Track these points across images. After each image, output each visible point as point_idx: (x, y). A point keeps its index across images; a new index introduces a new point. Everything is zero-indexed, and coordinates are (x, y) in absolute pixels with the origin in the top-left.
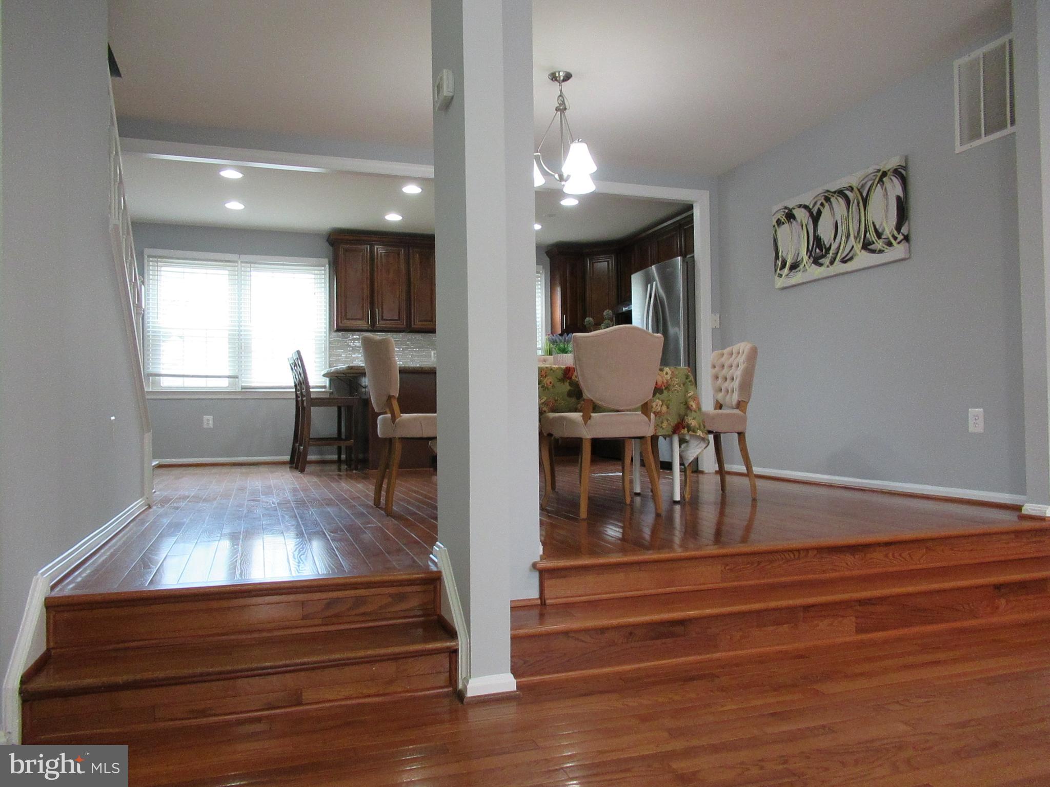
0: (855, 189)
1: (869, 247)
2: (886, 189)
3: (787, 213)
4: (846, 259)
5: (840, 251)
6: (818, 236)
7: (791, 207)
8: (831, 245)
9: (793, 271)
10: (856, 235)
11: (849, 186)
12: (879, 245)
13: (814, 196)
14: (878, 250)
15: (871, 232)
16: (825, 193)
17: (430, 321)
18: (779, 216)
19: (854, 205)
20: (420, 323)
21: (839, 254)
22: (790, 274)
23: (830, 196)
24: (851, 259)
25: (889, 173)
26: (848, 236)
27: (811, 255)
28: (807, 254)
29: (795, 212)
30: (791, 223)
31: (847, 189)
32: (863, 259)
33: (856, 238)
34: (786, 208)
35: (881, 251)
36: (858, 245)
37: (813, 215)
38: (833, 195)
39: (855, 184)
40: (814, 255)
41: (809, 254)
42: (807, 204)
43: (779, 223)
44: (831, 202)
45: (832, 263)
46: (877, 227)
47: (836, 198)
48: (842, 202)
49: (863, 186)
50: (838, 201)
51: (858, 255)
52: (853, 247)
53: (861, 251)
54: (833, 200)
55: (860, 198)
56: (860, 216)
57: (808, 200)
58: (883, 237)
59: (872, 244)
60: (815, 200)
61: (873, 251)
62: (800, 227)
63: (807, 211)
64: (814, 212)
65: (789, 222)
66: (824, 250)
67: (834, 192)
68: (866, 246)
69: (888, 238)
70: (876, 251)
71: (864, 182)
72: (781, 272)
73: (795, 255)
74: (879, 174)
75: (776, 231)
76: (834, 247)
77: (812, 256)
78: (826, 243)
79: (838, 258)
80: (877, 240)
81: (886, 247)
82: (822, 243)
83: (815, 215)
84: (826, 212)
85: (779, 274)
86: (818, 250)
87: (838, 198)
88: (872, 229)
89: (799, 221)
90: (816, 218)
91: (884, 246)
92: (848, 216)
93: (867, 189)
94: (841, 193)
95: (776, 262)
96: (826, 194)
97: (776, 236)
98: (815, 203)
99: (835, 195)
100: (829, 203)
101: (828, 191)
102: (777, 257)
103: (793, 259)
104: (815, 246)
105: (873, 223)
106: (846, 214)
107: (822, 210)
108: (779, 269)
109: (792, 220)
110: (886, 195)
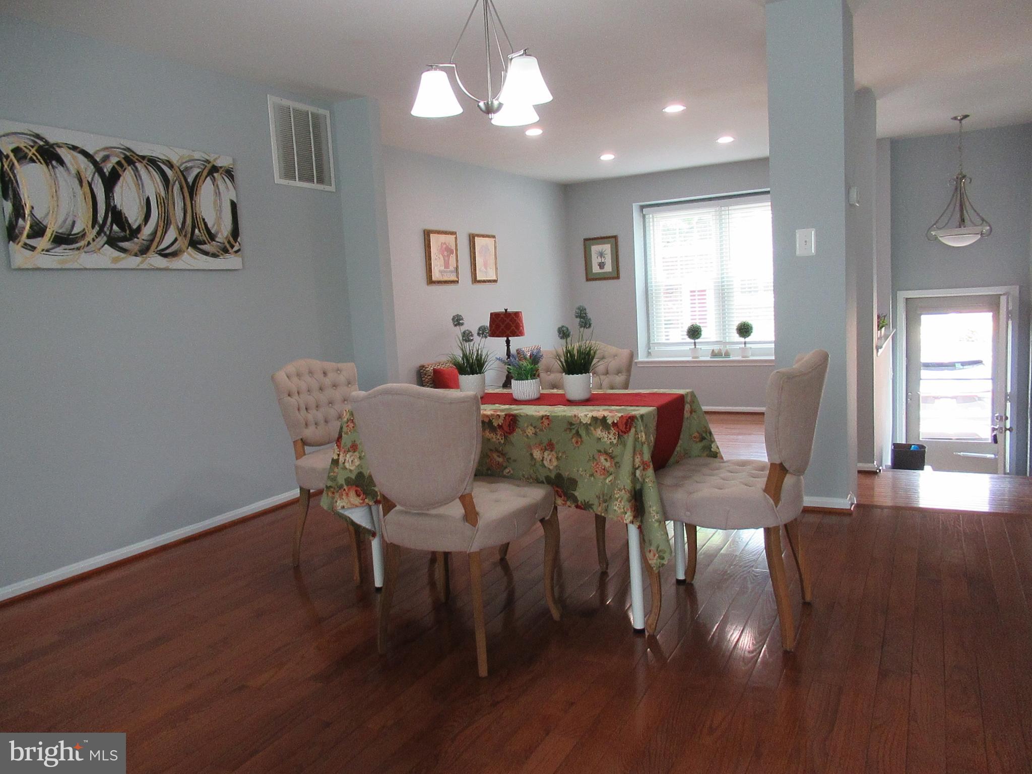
0: (176, 169)
1: (199, 246)
2: (217, 185)
3: (42, 147)
4: (167, 251)
5: (157, 240)
6: (115, 206)
7: (50, 140)
8: (140, 227)
9: (63, 246)
10: (179, 226)
11: (168, 161)
12: (212, 247)
13: (103, 146)
14: (211, 253)
15: (200, 229)
16: (125, 150)
18: (19, 143)
19: (175, 187)
21: (155, 243)
22: (54, 250)
23: (134, 160)
24: (174, 254)
25: (221, 171)
26: (168, 223)
27: (101, 229)
28: (93, 227)
29: (64, 154)
30: (53, 167)
32: (192, 258)
33: (179, 231)
34: (38, 137)
35: (214, 255)
36: (183, 239)
37: (104, 173)
38: (141, 160)
39: (175, 160)
40: (108, 232)
41: (97, 227)
42: (90, 151)
43: (20, 155)
44: (136, 168)
45: (144, 251)
46: (210, 225)
47: (146, 167)
48: (156, 176)
49: (187, 169)
50: (148, 170)
51: (183, 252)
52: (176, 240)
53: (188, 248)
54: (139, 166)
55: (184, 182)
56: (184, 203)
57: (90, 145)
58: (217, 240)
59: (203, 244)
60: (106, 153)
61: (204, 253)
62: (76, 181)
63: (92, 163)
64: (105, 169)
65: (47, 165)
66: (128, 232)
67: (142, 157)
68: (195, 244)
69: (224, 243)
70: (208, 253)
71: (188, 165)
72: (31, 242)
73: (65, 221)
74: (208, 166)
75: (12, 167)
76: (146, 232)
77: (105, 233)
78: (130, 221)
79: (154, 247)
80: (209, 241)
81: (221, 252)
82: (124, 219)
83: (107, 174)
84: (128, 178)
85: (25, 244)
86: (115, 227)
87: (149, 167)
88: (201, 226)
89: (72, 170)
90: (108, 179)
91: (219, 250)
92: (167, 198)
93: (193, 175)
94: (152, 162)
95: (17, 221)
96: (127, 153)
98: (106, 157)
99: (144, 163)
100: (134, 168)
101: (129, 150)
102: (18, 212)
103: (61, 227)
104: (109, 219)
105: (203, 219)
106: (163, 193)
107: (120, 173)
108: (25, 235)
109: (54, 163)
110: (218, 193)
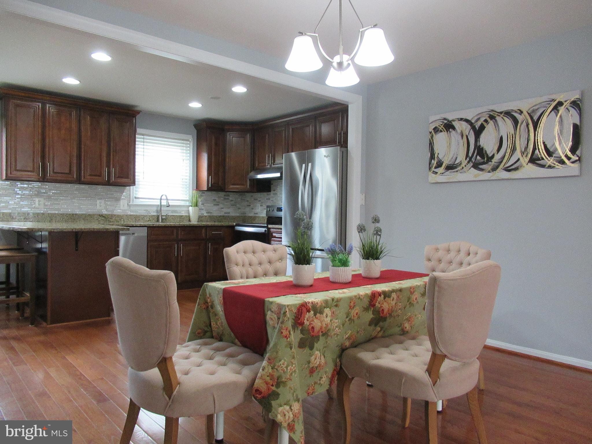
0: (525, 113)
1: (537, 162)
2: (561, 117)
3: (445, 124)
4: (511, 168)
5: (504, 161)
6: (480, 146)
7: (450, 119)
8: (493, 155)
9: (450, 171)
10: (523, 150)
11: (519, 110)
12: (550, 161)
13: (477, 113)
14: (547, 165)
15: (540, 150)
16: (490, 111)
17: (99, 176)
18: (436, 124)
19: (523, 126)
20: (89, 177)
21: (503, 164)
22: (446, 173)
23: (495, 116)
24: (516, 169)
25: (566, 104)
26: (514, 150)
27: (470, 160)
28: (466, 159)
29: (456, 124)
30: (450, 132)
31: (516, 112)
32: (531, 170)
33: (522, 153)
34: (445, 119)
35: (550, 167)
36: (525, 158)
37: (476, 128)
38: (500, 115)
39: (525, 108)
40: (474, 161)
41: (468, 159)
42: (469, 119)
43: (436, 130)
44: (496, 121)
45: (495, 169)
46: (548, 146)
47: (502, 118)
48: (509, 122)
49: (533, 111)
50: (504, 119)
51: (524, 167)
52: (519, 159)
53: (527, 164)
54: (498, 118)
55: (530, 122)
56: (529, 135)
57: (470, 115)
58: (554, 155)
59: (541, 160)
60: (478, 117)
61: (543, 166)
62: (460, 137)
63: (470, 124)
64: (477, 127)
65: (447, 132)
66: (486, 159)
67: (501, 113)
68: (534, 160)
69: (560, 157)
70: (545, 166)
71: (535, 108)
72: (436, 170)
73: (452, 158)
74: (554, 104)
75: (432, 137)
76: (497, 157)
77: (472, 162)
78: (488, 153)
79: (501, 166)
80: (548, 157)
81: (557, 164)
82: (484, 152)
83: (477, 129)
84: (490, 127)
85: (433, 171)
86: (478, 157)
87: (505, 118)
88: (541, 147)
89: (459, 131)
90: (478, 132)
91: (555, 163)
92: (515, 134)
93: (538, 114)
94: (508, 114)
95: (431, 161)
96: (491, 113)
97: (433, 141)
98: (478, 119)
99: (502, 116)
100: (494, 121)
101: (493, 111)
102: (432, 157)
103: (450, 161)
104: (476, 154)
105: (544, 143)
106: (512, 131)
107: (485, 126)
108: (434, 167)
109: (451, 130)
110: (561, 121)
